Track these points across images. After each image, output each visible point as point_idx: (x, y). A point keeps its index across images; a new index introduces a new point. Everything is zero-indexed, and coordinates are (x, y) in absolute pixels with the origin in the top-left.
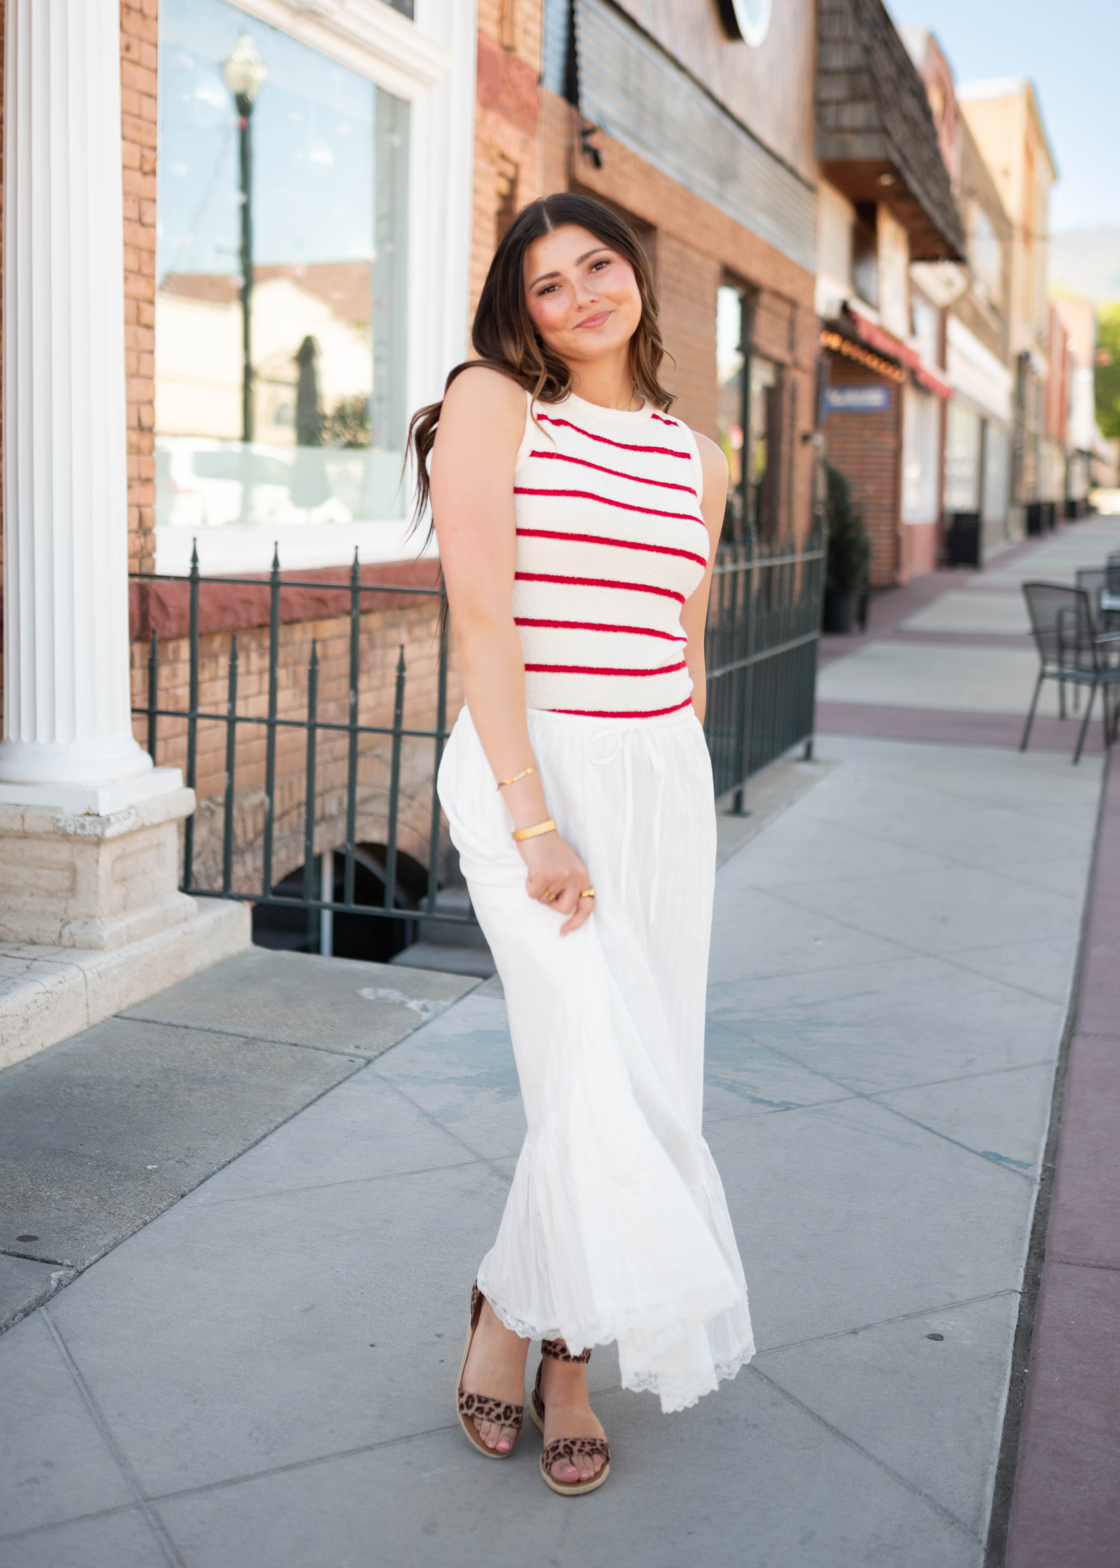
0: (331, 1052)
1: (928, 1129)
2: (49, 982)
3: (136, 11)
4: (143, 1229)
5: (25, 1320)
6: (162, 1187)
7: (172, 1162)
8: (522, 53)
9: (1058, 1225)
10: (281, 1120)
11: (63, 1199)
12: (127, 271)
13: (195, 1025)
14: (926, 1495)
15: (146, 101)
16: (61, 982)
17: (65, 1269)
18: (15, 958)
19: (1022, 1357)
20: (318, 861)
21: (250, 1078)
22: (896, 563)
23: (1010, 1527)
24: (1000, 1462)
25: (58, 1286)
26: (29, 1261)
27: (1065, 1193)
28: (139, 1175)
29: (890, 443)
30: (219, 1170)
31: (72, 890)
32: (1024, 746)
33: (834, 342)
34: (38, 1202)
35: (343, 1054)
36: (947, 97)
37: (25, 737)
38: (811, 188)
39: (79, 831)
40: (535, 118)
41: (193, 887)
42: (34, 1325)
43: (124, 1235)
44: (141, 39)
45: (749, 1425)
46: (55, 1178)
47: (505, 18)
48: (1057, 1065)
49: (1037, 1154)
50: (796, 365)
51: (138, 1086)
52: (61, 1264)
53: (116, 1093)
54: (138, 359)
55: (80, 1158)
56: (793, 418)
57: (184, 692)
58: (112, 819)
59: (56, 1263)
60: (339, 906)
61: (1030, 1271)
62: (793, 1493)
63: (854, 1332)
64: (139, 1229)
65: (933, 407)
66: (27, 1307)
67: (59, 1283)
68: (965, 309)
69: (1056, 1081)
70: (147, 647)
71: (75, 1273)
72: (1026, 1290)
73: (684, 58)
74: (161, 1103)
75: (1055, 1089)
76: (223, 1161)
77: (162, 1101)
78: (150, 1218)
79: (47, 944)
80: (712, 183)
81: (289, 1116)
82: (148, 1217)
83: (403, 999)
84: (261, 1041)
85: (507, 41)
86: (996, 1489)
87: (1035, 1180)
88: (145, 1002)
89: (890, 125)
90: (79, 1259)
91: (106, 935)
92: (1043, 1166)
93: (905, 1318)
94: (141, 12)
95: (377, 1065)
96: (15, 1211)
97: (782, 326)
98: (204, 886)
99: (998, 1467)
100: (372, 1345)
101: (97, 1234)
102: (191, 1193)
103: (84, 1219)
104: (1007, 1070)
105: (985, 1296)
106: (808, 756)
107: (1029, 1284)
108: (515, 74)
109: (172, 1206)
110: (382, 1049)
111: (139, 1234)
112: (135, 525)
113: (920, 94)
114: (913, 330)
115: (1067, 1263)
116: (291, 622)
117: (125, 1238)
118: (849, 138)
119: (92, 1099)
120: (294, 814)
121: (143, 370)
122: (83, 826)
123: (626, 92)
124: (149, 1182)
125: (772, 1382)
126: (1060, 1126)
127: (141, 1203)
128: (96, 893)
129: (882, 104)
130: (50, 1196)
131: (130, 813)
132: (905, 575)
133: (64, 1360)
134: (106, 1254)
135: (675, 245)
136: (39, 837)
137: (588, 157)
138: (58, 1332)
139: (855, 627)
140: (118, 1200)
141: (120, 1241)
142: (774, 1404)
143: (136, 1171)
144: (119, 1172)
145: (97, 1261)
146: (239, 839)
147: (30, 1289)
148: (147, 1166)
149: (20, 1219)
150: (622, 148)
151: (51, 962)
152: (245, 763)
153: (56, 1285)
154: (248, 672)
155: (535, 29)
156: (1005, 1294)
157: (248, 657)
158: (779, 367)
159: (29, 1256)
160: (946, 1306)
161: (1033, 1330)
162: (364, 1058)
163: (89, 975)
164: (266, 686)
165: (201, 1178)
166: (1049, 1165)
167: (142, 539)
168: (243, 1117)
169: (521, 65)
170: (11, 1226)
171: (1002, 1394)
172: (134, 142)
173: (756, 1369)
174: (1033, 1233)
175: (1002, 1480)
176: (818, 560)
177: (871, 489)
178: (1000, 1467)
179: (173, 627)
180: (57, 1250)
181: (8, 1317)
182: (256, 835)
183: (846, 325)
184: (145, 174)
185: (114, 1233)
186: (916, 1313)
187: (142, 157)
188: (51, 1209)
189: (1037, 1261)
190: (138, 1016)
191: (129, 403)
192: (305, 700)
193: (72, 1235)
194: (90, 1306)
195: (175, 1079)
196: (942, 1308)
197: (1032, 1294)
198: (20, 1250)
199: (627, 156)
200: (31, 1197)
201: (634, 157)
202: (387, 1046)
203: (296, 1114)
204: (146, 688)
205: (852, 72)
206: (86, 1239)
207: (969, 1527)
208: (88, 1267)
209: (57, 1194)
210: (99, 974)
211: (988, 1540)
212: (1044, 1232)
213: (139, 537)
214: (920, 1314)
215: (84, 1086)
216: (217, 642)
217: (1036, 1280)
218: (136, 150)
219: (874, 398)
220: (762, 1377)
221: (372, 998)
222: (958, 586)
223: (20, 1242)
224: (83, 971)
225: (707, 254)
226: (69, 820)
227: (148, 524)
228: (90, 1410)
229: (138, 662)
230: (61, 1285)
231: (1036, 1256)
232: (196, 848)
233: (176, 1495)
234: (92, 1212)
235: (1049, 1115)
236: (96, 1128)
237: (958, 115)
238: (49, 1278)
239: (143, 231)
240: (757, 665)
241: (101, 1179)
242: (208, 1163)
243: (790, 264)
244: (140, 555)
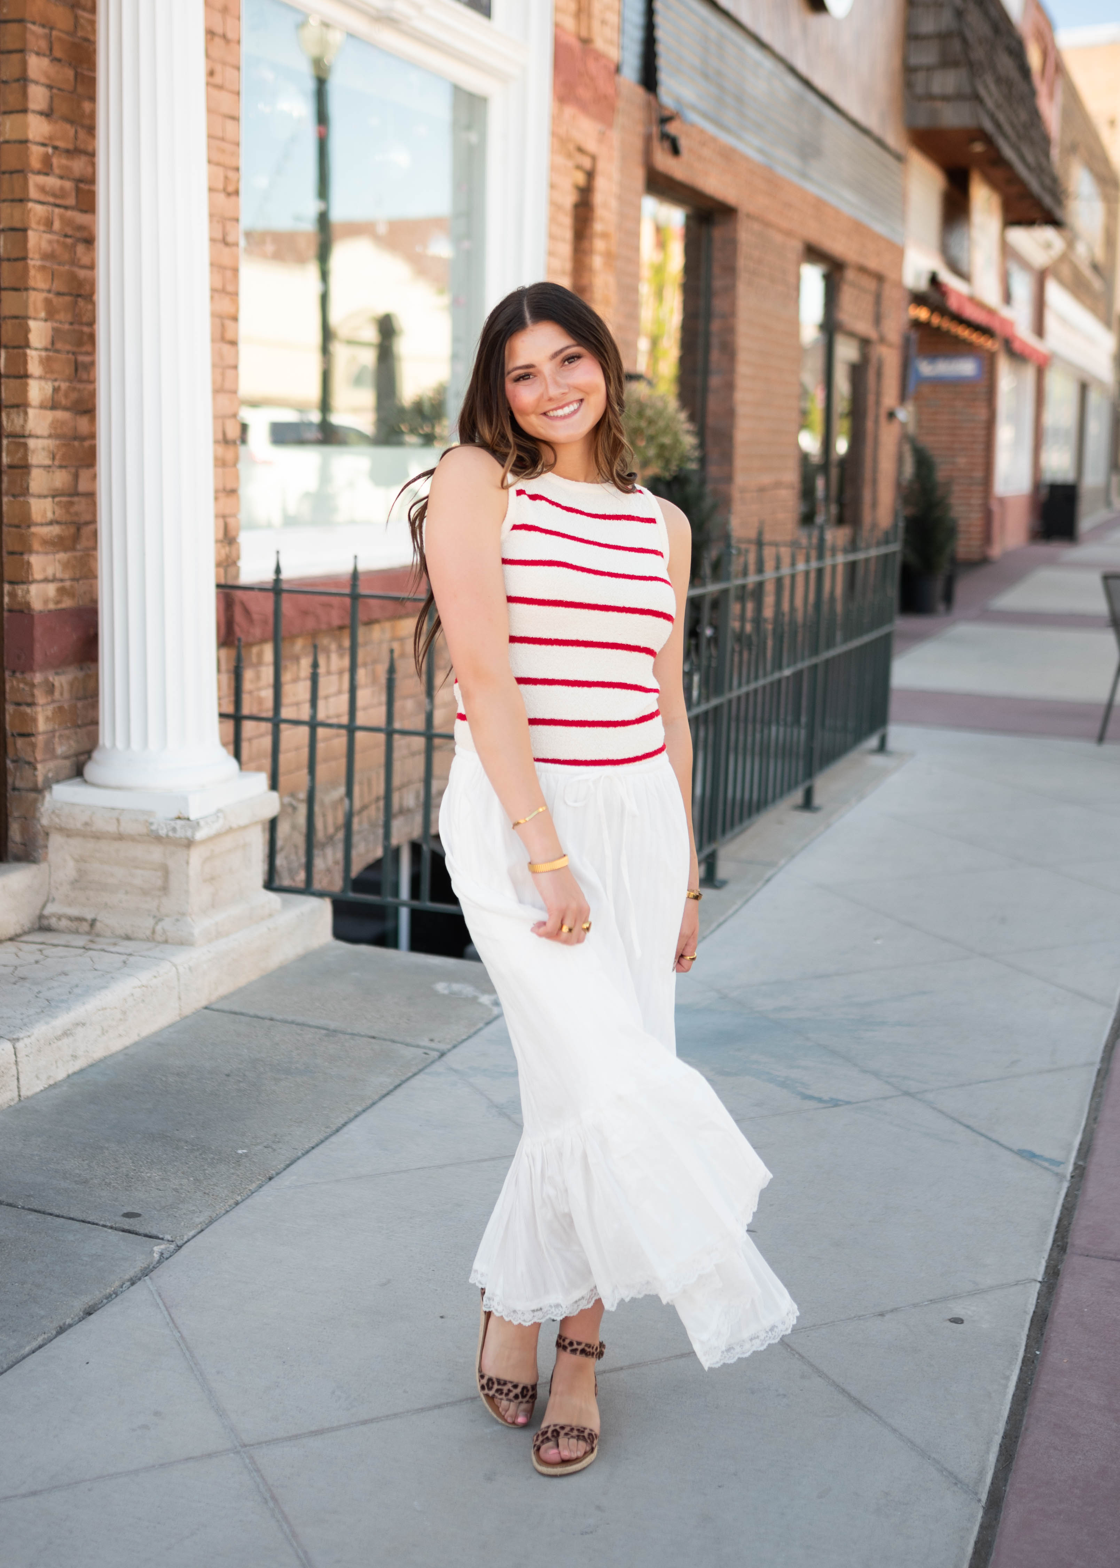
0: (407, 1045)
1: (968, 1127)
2: (144, 977)
3: (219, 36)
4: (236, 1208)
5: (132, 1288)
6: (252, 1170)
7: (260, 1147)
8: (599, 44)
9: (1083, 1219)
10: (360, 1109)
11: (162, 1179)
12: (214, 290)
13: (279, 1017)
14: (934, 1459)
15: (230, 124)
16: (155, 977)
17: (166, 1243)
18: (112, 953)
19: (1036, 1340)
20: (396, 853)
21: (331, 1069)
22: (987, 538)
23: (1008, 1489)
24: (1005, 1433)
25: (160, 1259)
26: (134, 1235)
27: (1092, 1189)
28: (230, 1159)
29: (982, 414)
30: (303, 1155)
31: (165, 889)
32: (1101, 738)
33: (923, 314)
34: (140, 1182)
35: (418, 1046)
36: (1048, 50)
37: (120, 745)
38: (900, 158)
39: (171, 834)
40: (612, 108)
41: (277, 883)
42: (140, 1293)
43: (218, 1213)
44: (224, 63)
45: (779, 1395)
46: (155, 1160)
47: (582, 11)
48: (1098, 1067)
49: (1069, 1152)
50: (882, 340)
51: (228, 1075)
52: (162, 1239)
53: (208, 1082)
54: (223, 375)
55: (176, 1142)
56: (879, 395)
57: (268, 694)
58: (202, 823)
59: (157, 1238)
60: (416, 904)
61: (1052, 1262)
62: (815, 1454)
63: (882, 1315)
64: (231, 1208)
65: (1029, 374)
66: (133, 1276)
67: (161, 1256)
68: (1066, 271)
69: (1096, 1083)
70: (233, 653)
71: (175, 1247)
72: (1045, 1280)
73: (766, 36)
74: (249, 1092)
75: (1095, 1089)
76: (306, 1146)
77: (249, 1090)
78: (241, 1198)
79: (141, 940)
80: (795, 161)
81: (367, 1106)
82: (240, 1197)
83: (476, 994)
84: (341, 1033)
85: (584, 33)
86: (999, 1456)
87: (1065, 1177)
88: (233, 994)
89: (982, 92)
90: (178, 1235)
91: (196, 931)
92: (1075, 1164)
93: (929, 1302)
94: (224, 37)
95: (449, 1058)
96: (119, 1190)
97: (867, 304)
98: (286, 882)
99: (1003, 1437)
100: (442, 1317)
101: (193, 1212)
102: (278, 1177)
103: (181, 1199)
104: (1049, 1071)
105: (1006, 1284)
106: (882, 748)
107: (1049, 1274)
108: (593, 66)
109: (261, 1187)
110: (455, 1042)
111: (231, 1213)
112: (221, 535)
113: (1018, 52)
114: (1007, 298)
115: (1087, 1256)
116: (370, 623)
117: (220, 1216)
118: (939, 105)
119: (186, 1087)
120: (373, 808)
121: (228, 385)
122: (174, 830)
123: (706, 76)
124: (239, 1165)
125: (803, 1357)
126: (1095, 1126)
127: (232, 1185)
128: (187, 892)
129: (973, 68)
130: (150, 1177)
131: (218, 817)
132: (996, 551)
133: (168, 1324)
134: (202, 1230)
135: (756, 226)
136: (133, 839)
137: (667, 145)
138: (162, 1299)
139: (941, 607)
140: (212, 1181)
141: (215, 1219)
142: (803, 1377)
143: (227, 1155)
144: (212, 1155)
145: (194, 1237)
146: (320, 834)
147: (135, 1261)
148: (237, 1150)
149: (124, 1198)
150: (702, 132)
151: (145, 957)
152: (326, 760)
153: (158, 1258)
154: (329, 673)
155: (613, 18)
156: (1026, 1283)
157: (328, 658)
158: (865, 343)
159: (134, 1231)
160: (969, 1292)
161: (1049, 1317)
162: (437, 1050)
163: (181, 970)
164: (346, 685)
165: (288, 1162)
166: (1081, 1163)
167: (227, 549)
168: (325, 1106)
169: (599, 56)
170: (116, 1204)
171: (1013, 1373)
172: (218, 164)
173: (788, 1346)
174: (1058, 1227)
175: (1005, 1448)
176: (894, 553)
177: (962, 461)
178: (1005, 1437)
179: (257, 632)
180: (158, 1226)
181: (117, 1285)
182: (337, 829)
183: (935, 297)
184: (229, 195)
185: (209, 1211)
186: (941, 1298)
187: (226, 178)
188: (152, 1189)
189: (1059, 1253)
190: (226, 1008)
191: (216, 417)
192: (383, 698)
193: (172, 1212)
194: (189, 1277)
195: (262, 1069)
196: (965, 1294)
197: (1051, 1284)
198: (125, 1225)
199: (707, 140)
200: (133, 1177)
201: (714, 140)
202: (459, 1040)
203: (374, 1104)
204: (232, 691)
205: (943, 37)
206: (184, 1216)
207: (970, 1488)
208: (186, 1242)
209: (156, 1175)
210: (190, 969)
211: (987, 1500)
212: (1068, 1227)
213: (224, 547)
214: (945, 1299)
215: (178, 1074)
216: (299, 645)
217: (1056, 1271)
218: (220, 172)
219: (966, 367)
220: (795, 1353)
221: (446, 992)
222: (1052, 562)
223: (125, 1218)
224: (175, 966)
225: (789, 233)
226: (161, 823)
227: (232, 533)
228: (192, 1368)
229: (224, 667)
230: (163, 1258)
231: (1058, 1248)
232: (279, 843)
233: (268, 1443)
234: (188, 1192)
235: (1085, 1115)
236: (190, 1114)
237: (1059, 68)
238: (152, 1252)
239: (226, 250)
240: (827, 662)
241: (196, 1161)
242: (293, 1149)
243: (877, 238)
244: (225, 564)
